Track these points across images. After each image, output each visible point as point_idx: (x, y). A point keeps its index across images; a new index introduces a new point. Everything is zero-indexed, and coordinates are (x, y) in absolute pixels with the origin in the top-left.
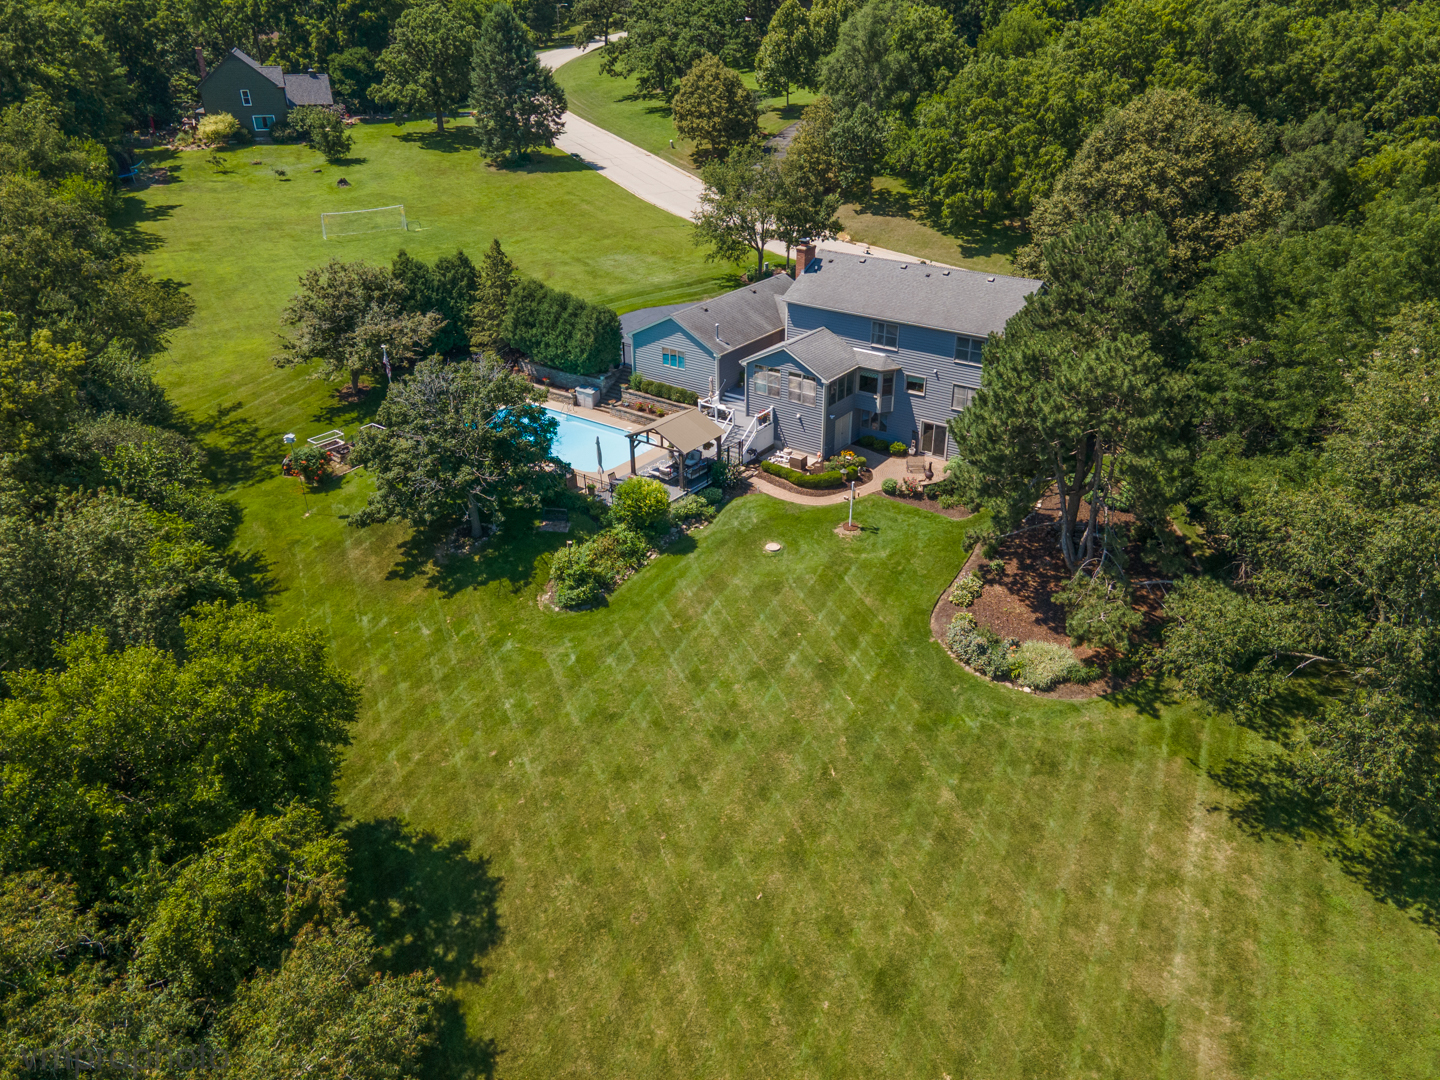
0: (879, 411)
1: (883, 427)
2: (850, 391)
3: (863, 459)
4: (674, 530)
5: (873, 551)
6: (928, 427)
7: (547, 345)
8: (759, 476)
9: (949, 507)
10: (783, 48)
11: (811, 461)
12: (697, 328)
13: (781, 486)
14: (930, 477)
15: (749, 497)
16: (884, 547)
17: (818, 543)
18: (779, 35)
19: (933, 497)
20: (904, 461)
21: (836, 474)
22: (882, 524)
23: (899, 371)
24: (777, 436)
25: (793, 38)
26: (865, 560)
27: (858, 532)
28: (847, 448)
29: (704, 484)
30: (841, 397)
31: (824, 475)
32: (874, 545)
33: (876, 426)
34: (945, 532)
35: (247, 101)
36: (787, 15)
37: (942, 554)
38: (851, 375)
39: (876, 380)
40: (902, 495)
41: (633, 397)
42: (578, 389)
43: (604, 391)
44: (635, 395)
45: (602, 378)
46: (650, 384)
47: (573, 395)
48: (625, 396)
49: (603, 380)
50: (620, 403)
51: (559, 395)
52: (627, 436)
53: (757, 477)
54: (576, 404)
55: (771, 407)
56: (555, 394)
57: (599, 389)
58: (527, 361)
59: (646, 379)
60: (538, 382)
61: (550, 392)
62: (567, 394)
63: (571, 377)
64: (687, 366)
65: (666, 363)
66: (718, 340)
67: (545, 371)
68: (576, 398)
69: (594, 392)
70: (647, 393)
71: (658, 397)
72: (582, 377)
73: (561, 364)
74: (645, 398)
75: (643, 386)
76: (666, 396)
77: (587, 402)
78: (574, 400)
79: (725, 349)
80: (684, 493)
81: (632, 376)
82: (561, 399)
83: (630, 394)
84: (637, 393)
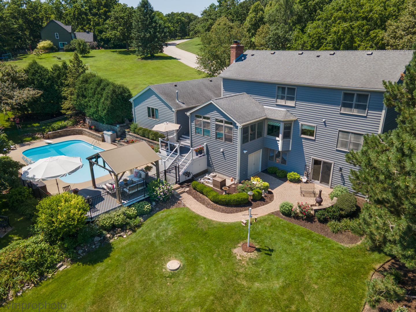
0: (280, 149)
1: (284, 161)
2: (260, 135)
3: (267, 184)
4: (97, 239)
5: (266, 279)
6: (317, 162)
7: (90, 107)
8: (189, 192)
9: (337, 232)
10: (254, 19)
11: (229, 183)
12: (165, 94)
13: (203, 202)
14: (320, 203)
15: (174, 210)
16: (277, 276)
17: (216, 263)
18: (253, 15)
19: (324, 221)
20: (298, 186)
21: (243, 195)
22: (278, 247)
23: (296, 122)
24: (209, 164)
25: (258, 16)
26: (258, 291)
27: (254, 255)
28: (256, 175)
29: (142, 197)
30: (253, 138)
31: (235, 196)
32: (268, 271)
33: (279, 160)
34: (338, 260)
35: (57, 37)
36: (255, 8)
37: (338, 289)
38: (261, 123)
39: (278, 128)
40: (297, 217)
41: (131, 137)
42: (105, 132)
43: (119, 134)
44: (132, 136)
45: (118, 126)
46: (140, 129)
47: (102, 136)
48: (128, 136)
49: (118, 127)
50: (124, 140)
51: (96, 135)
52: (87, 159)
53: (187, 193)
54: (104, 141)
55: (205, 144)
56: (95, 135)
57: (116, 132)
58: (88, 118)
59: (139, 126)
60: (90, 128)
61: (92, 134)
62: (99, 135)
63: (105, 125)
64: (159, 118)
65: (149, 116)
66: (177, 101)
67: (95, 123)
68: (104, 137)
69: (112, 133)
70: (138, 135)
71: (143, 137)
72: (109, 126)
73: (96, 117)
74: (137, 137)
75: (136, 130)
76: (147, 136)
77: (108, 140)
78: (103, 138)
79: (181, 107)
80: (119, 205)
81: (132, 125)
82: (97, 138)
83: (130, 135)
84: (134, 134)
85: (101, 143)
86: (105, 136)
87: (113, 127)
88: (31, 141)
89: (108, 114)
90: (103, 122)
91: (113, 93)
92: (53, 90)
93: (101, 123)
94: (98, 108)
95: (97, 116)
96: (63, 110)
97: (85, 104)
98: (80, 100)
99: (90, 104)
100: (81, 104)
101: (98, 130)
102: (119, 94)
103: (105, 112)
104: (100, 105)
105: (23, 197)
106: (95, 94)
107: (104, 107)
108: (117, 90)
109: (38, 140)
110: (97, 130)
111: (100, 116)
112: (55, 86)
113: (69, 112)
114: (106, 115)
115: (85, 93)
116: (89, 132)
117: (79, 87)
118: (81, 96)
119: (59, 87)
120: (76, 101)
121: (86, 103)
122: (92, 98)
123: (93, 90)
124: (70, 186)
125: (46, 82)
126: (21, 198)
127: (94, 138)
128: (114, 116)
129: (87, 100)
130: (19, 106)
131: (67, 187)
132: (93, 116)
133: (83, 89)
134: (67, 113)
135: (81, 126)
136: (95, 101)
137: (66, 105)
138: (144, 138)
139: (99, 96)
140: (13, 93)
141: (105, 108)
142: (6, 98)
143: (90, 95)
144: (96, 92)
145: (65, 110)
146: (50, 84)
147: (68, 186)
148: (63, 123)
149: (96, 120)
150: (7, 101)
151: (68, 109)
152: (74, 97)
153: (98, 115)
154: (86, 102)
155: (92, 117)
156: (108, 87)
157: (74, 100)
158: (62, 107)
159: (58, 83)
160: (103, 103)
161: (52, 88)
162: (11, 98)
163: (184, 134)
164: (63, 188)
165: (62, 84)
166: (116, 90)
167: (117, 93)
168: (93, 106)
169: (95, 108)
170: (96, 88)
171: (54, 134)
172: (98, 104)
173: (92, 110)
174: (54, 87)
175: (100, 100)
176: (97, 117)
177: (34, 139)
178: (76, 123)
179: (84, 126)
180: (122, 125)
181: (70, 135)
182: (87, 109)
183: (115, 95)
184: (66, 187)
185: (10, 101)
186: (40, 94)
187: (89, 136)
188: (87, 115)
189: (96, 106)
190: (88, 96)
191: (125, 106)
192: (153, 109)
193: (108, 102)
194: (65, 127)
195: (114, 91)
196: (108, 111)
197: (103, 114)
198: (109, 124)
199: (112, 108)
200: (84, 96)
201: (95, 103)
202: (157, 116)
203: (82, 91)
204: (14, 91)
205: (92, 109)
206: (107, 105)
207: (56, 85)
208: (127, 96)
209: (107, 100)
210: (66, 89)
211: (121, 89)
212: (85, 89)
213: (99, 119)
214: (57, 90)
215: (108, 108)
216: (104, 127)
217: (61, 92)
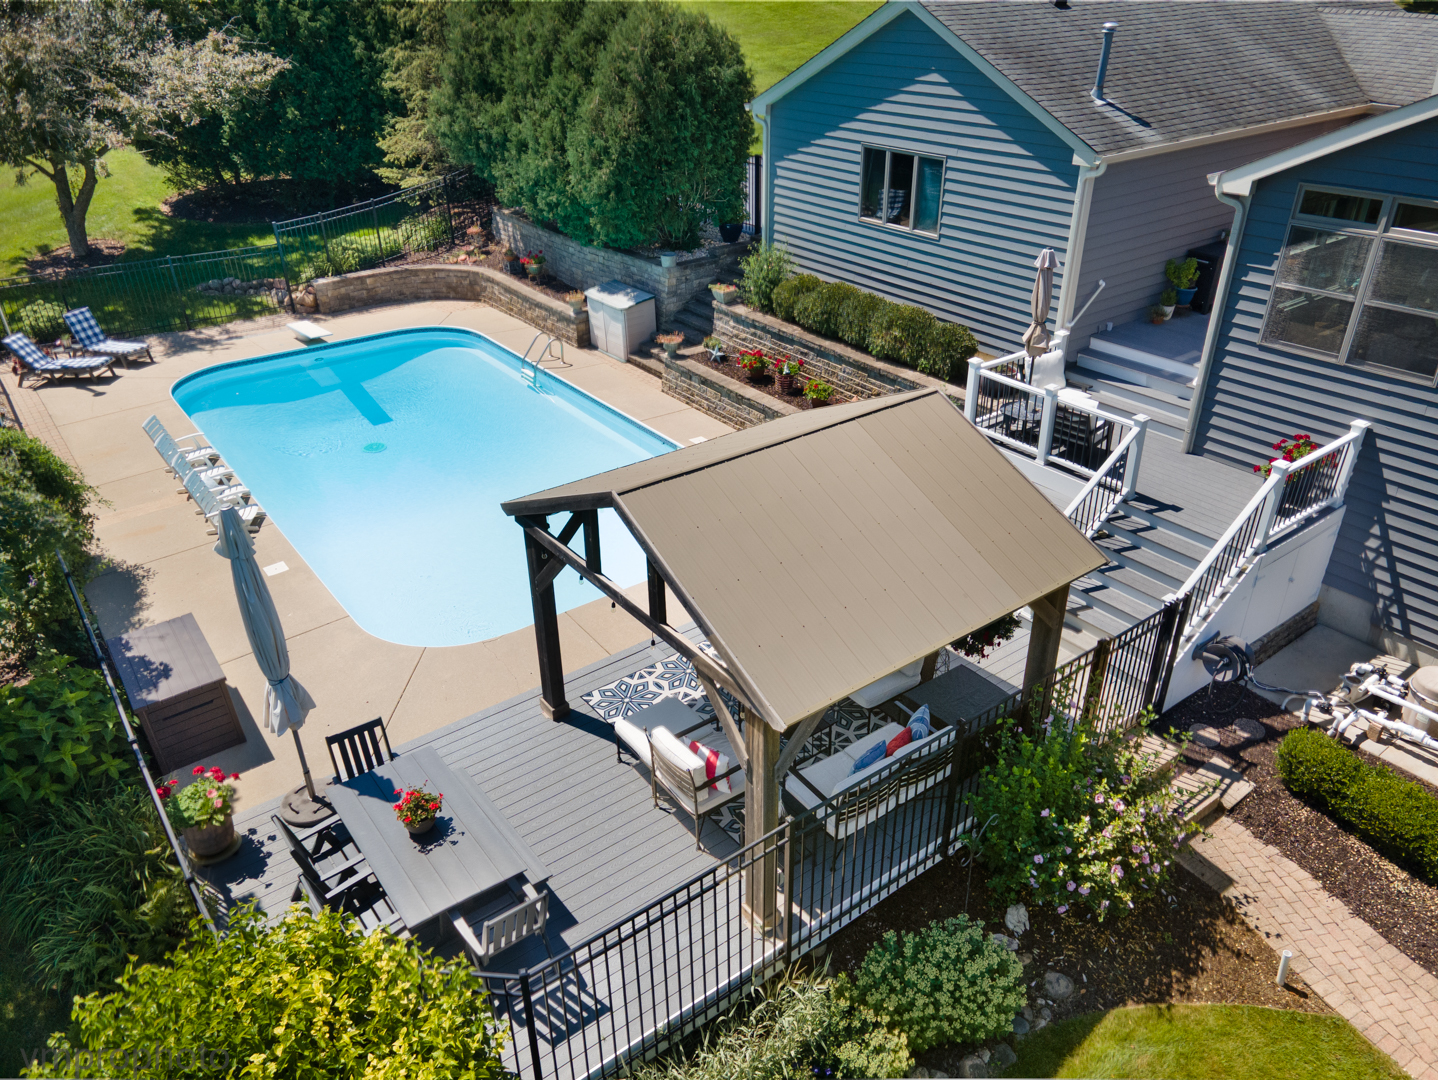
8: (1255, 819)
41: (745, 333)
42: (593, 293)
43: (671, 305)
44: (753, 324)
45: (667, 261)
46: (806, 287)
47: (578, 312)
48: (721, 324)
49: (669, 269)
50: (700, 349)
51: (549, 310)
52: (510, 508)
53: (1247, 821)
54: (586, 341)
55: (1359, 425)
56: (539, 305)
57: (655, 296)
58: (506, 212)
59: (796, 270)
60: (517, 270)
61: (526, 299)
62: (564, 306)
63: (593, 257)
64: (946, 220)
65: (870, 207)
66: (1099, 102)
67: (540, 239)
68: (587, 321)
69: (631, 303)
70: (790, 319)
71: (826, 336)
72: (618, 257)
73: (551, 207)
74: (780, 337)
75: (779, 294)
76: (851, 335)
77: (611, 338)
78: (582, 327)
79: (1131, 141)
80: (769, 952)
81: (751, 259)
82: (549, 323)
83: (738, 319)
84: (759, 317)
85: (573, 353)
86: (597, 320)
87: (637, 265)
88: (230, 326)
89: (618, 188)
90: (587, 236)
91: (653, 59)
92: (343, 62)
93: (576, 238)
94: (563, 150)
95: (554, 198)
96: (391, 165)
97: (495, 132)
98: (469, 107)
99: (524, 129)
100: (472, 134)
101: (554, 279)
102: (689, 70)
103: (604, 174)
104: (580, 133)
105: (45, 779)
106: (548, 73)
107: (599, 142)
108: (676, 44)
109: (261, 321)
110: (554, 281)
111: (574, 200)
112: (352, 39)
113: (414, 180)
114: (606, 196)
115: (495, 69)
116: (508, 290)
117: (466, 36)
118: (476, 89)
119: (370, 48)
120: (451, 112)
121: (497, 123)
122: (534, 96)
123: (538, 47)
124: (378, 722)
125: (307, 14)
126: (35, 788)
127: (533, 322)
128: (651, 200)
129: (502, 108)
130: (170, 129)
131: (359, 730)
132: (533, 200)
133: (487, 46)
134: (404, 184)
135: (469, 254)
136: (545, 115)
137: (401, 139)
138: (827, 344)
139: (575, 79)
140: (148, 65)
141: (606, 151)
142: (108, 86)
143: (521, 79)
144: (558, 60)
145: (399, 167)
146: (329, 28)
147: (370, 726)
148: (387, 237)
149: (550, 227)
150: (109, 103)
151: (412, 163)
152: (438, 95)
153: (562, 192)
154: (497, 121)
155: (527, 208)
156: (623, 25)
157: (440, 113)
158: (385, 154)
159: (364, 25)
160: (596, 122)
161: (337, 50)
162: (133, 82)
163: (1103, 335)
164: (330, 741)
165: (386, 30)
166: (668, 44)
167: (678, 60)
168: (537, 141)
169: (549, 152)
170: (556, 32)
171: (343, 290)
172: (564, 132)
173: (534, 164)
174: (349, 44)
175: (575, 103)
176: (557, 205)
177: (246, 313)
178: (448, 239)
179: (487, 253)
180: (687, 256)
181: (417, 298)
182: (504, 161)
183: (664, 69)
184: (349, 734)
185: (125, 102)
186: (273, 72)
187: (510, 311)
188: (504, 193)
189: (553, 139)
190: (511, 81)
191: (714, 142)
192: (902, 161)
193: (622, 118)
194: (395, 255)
195: (660, 50)
196: (621, 170)
197: (590, 184)
198: (618, 250)
199: (644, 150)
200: (490, 89)
201: (547, 124)
202: (931, 205)
203: (481, 58)
204: (153, 52)
205: (529, 158)
206: (617, 132)
207: (359, 36)
208: (731, 85)
209: (620, 100)
210: (400, 55)
211: (701, 36)
212: (498, 43)
213: (566, 219)
214: (361, 62)
215: (623, 153)
216: (590, 263)
217: (380, 72)
